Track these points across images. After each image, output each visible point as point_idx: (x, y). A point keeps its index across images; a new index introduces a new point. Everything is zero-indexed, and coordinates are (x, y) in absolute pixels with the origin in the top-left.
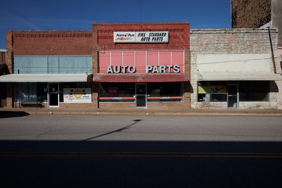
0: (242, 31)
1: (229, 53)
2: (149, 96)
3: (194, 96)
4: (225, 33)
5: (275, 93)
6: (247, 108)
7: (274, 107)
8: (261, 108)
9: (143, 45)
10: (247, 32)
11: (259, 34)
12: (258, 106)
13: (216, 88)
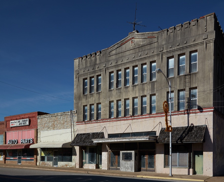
0: (59, 115)
1: (54, 129)
2: (22, 157)
3: (39, 157)
4: (52, 116)
5: (75, 156)
6: (61, 166)
7: (73, 166)
8: (68, 166)
9: (21, 127)
10: (61, 115)
11: (67, 115)
12: (66, 165)
13: (49, 153)
